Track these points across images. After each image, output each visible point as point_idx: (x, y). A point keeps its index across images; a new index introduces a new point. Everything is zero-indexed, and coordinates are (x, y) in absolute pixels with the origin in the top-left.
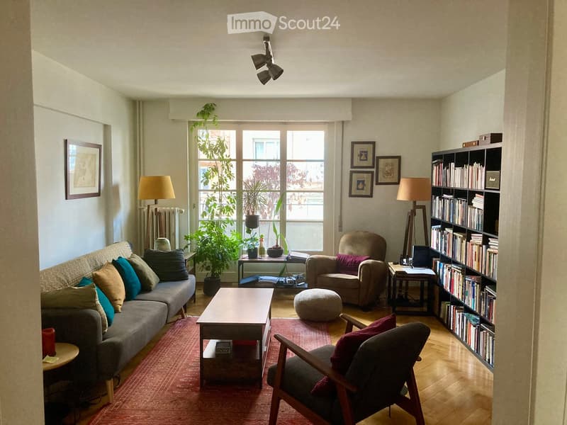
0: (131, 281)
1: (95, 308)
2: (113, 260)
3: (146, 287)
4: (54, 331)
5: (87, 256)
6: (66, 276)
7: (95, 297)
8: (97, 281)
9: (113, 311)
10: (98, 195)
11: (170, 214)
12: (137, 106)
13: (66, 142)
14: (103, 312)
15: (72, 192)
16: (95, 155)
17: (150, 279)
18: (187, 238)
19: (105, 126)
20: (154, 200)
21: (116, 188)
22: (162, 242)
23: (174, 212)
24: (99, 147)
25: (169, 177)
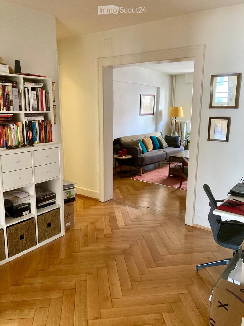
0: (155, 144)
1: (139, 147)
2: (150, 136)
3: (161, 147)
4: (126, 150)
5: (143, 135)
6: (134, 139)
7: (138, 144)
8: (143, 141)
9: (146, 151)
10: (153, 114)
11: (182, 124)
12: (173, 77)
13: (141, 94)
14: (141, 148)
15: (142, 113)
16: (152, 99)
17: (163, 144)
18: (188, 134)
19: (158, 87)
20: (175, 117)
21: (161, 112)
22: (174, 134)
23: (184, 123)
24: (154, 96)
25: (182, 108)
